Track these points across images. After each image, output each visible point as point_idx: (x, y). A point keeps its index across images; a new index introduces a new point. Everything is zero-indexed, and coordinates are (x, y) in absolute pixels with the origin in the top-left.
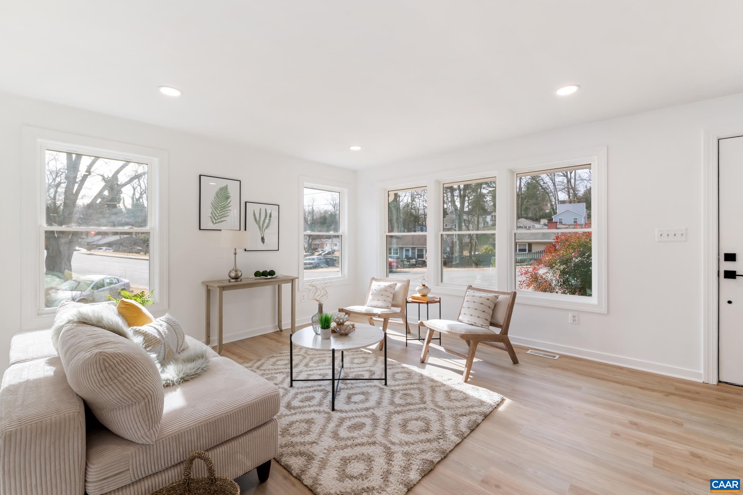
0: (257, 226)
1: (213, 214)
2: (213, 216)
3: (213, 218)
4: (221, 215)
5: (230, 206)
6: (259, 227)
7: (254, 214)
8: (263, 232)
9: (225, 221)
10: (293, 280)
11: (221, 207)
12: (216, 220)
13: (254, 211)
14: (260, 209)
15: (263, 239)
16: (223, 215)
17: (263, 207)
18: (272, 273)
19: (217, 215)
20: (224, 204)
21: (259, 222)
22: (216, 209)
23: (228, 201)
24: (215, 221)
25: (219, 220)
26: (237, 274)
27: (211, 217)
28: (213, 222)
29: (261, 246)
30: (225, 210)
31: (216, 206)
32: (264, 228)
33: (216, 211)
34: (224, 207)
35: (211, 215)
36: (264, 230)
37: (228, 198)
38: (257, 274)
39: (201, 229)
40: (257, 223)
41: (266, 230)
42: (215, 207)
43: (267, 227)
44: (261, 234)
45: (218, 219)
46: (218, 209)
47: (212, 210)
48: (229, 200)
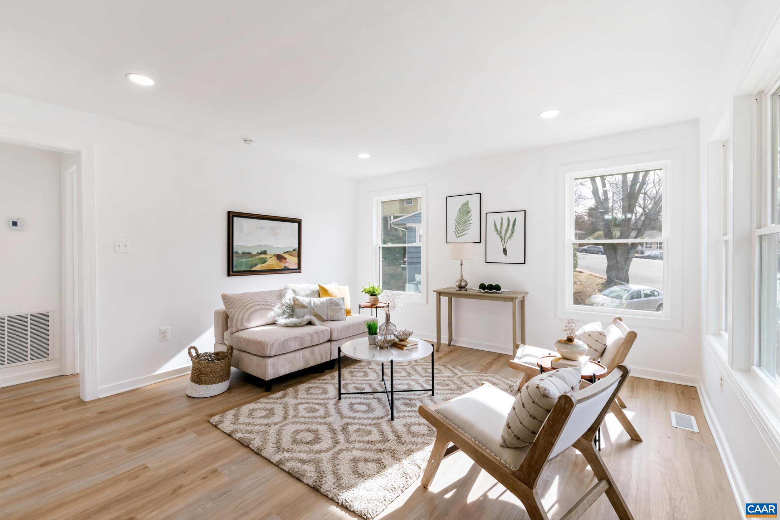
0: (498, 237)
1: (457, 229)
2: (456, 230)
3: (456, 232)
4: (463, 229)
5: (471, 220)
6: (501, 238)
7: (495, 225)
8: (506, 242)
9: (466, 234)
11: (463, 222)
12: (459, 234)
13: (495, 221)
14: (502, 219)
15: (505, 251)
16: (465, 228)
17: (505, 216)
18: (497, 288)
19: (460, 229)
20: (465, 219)
21: (501, 232)
22: (459, 224)
23: (469, 216)
24: (458, 236)
25: (462, 234)
27: (455, 232)
28: (456, 236)
29: (503, 258)
30: (467, 223)
31: (459, 221)
32: (506, 239)
33: (459, 226)
34: (466, 222)
35: (455, 231)
36: (506, 241)
37: (469, 212)
38: (482, 287)
39: (448, 242)
40: (498, 234)
41: (509, 240)
42: (458, 223)
43: (510, 237)
44: (503, 246)
45: (460, 233)
46: (460, 224)
47: (456, 226)
48: (470, 214)
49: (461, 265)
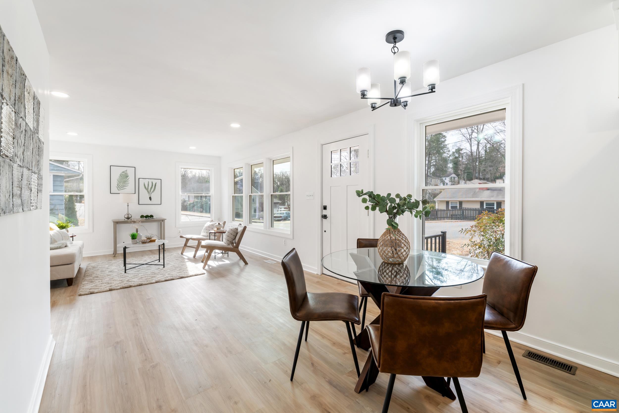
0: (146, 191)
1: (118, 185)
2: (118, 186)
3: (118, 187)
4: (123, 186)
5: (129, 181)
6: (148, 192)
7: (144, 185)
8: (151, 194)
9: (126, 188)
10: (163, 220)
11: (123, 182)
12: (120, 188)
13: (144, 183)
14: (149, 182)
15: (150, 198)
16: (124, 185)
17: (150, 181)
18: (152, 216)
19: (121, 186)
20: (125, 180)
21: (148, 189)
22: (120, 183)
23: (128, 179)
24: (119, 189)
25: (122, 188)
26: (128, 216)
27: (117, 187)
28: (118, 189)
29: (149, 202)
30: (126, 183)
31: (120, 181)
32: (151, 192)
33: (120, 184)
34: (125, 182)
35: (117, 186)
36: (151, 193)
37: (127, 176)
38: (142, 216)
39: (111, 193)
40: (146, 189)
41: (153, 193)
42: (119, 182)
43: (153, 192)
44: (149, 196)
45: (121, 188)
46: (121, 183)
47: (118, 183)
48: (128, 178)
49: (128, 206)
